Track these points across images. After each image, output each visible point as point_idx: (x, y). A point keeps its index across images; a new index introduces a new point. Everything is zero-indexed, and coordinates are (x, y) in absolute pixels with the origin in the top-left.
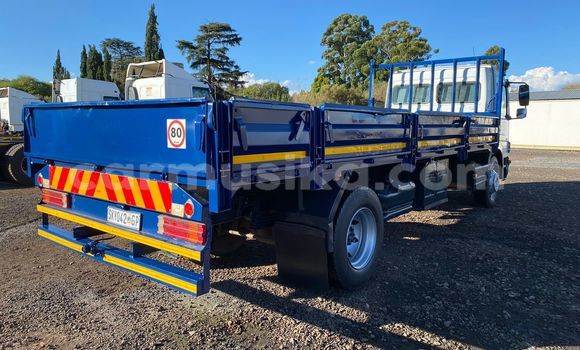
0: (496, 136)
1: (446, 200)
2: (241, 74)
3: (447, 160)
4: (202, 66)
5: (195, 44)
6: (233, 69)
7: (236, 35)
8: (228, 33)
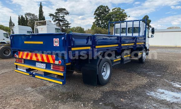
0: (145, 43)
1: (130, 61)
2: (69, 24)
3: (130, 50)
4: (57, 22)
5: (55, 15)
6: (67, 22)
7: (67, 12)
8: (65, 11)
